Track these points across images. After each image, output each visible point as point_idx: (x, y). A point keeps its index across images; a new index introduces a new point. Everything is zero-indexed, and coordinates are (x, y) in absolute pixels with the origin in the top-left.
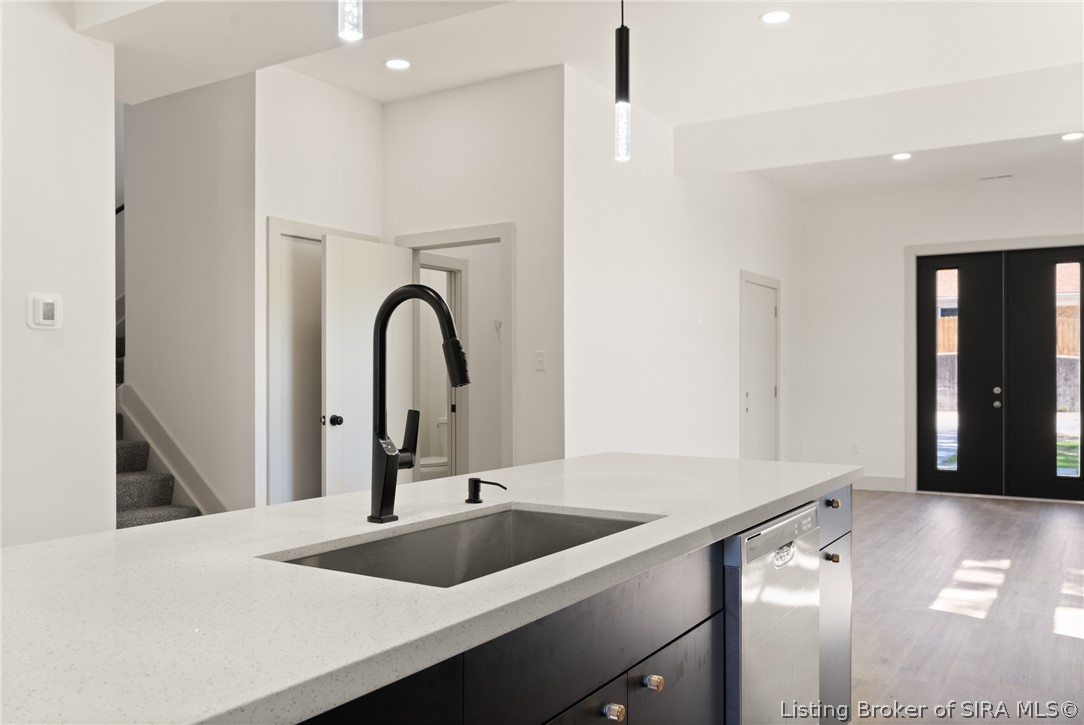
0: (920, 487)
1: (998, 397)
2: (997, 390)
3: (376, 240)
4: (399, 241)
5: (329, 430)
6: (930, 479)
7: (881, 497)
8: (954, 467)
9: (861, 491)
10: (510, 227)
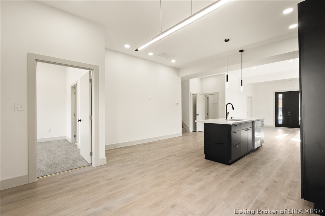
0: (276, 126)
1: (289, 113)
2: (289, 112)
3: (200, 94)
4: (203, 94)
5: (197, 116)
6: (277, 125)
7: (269, 127)
8: (282, 123)
9: (265, 127)
10: (218, 93)
